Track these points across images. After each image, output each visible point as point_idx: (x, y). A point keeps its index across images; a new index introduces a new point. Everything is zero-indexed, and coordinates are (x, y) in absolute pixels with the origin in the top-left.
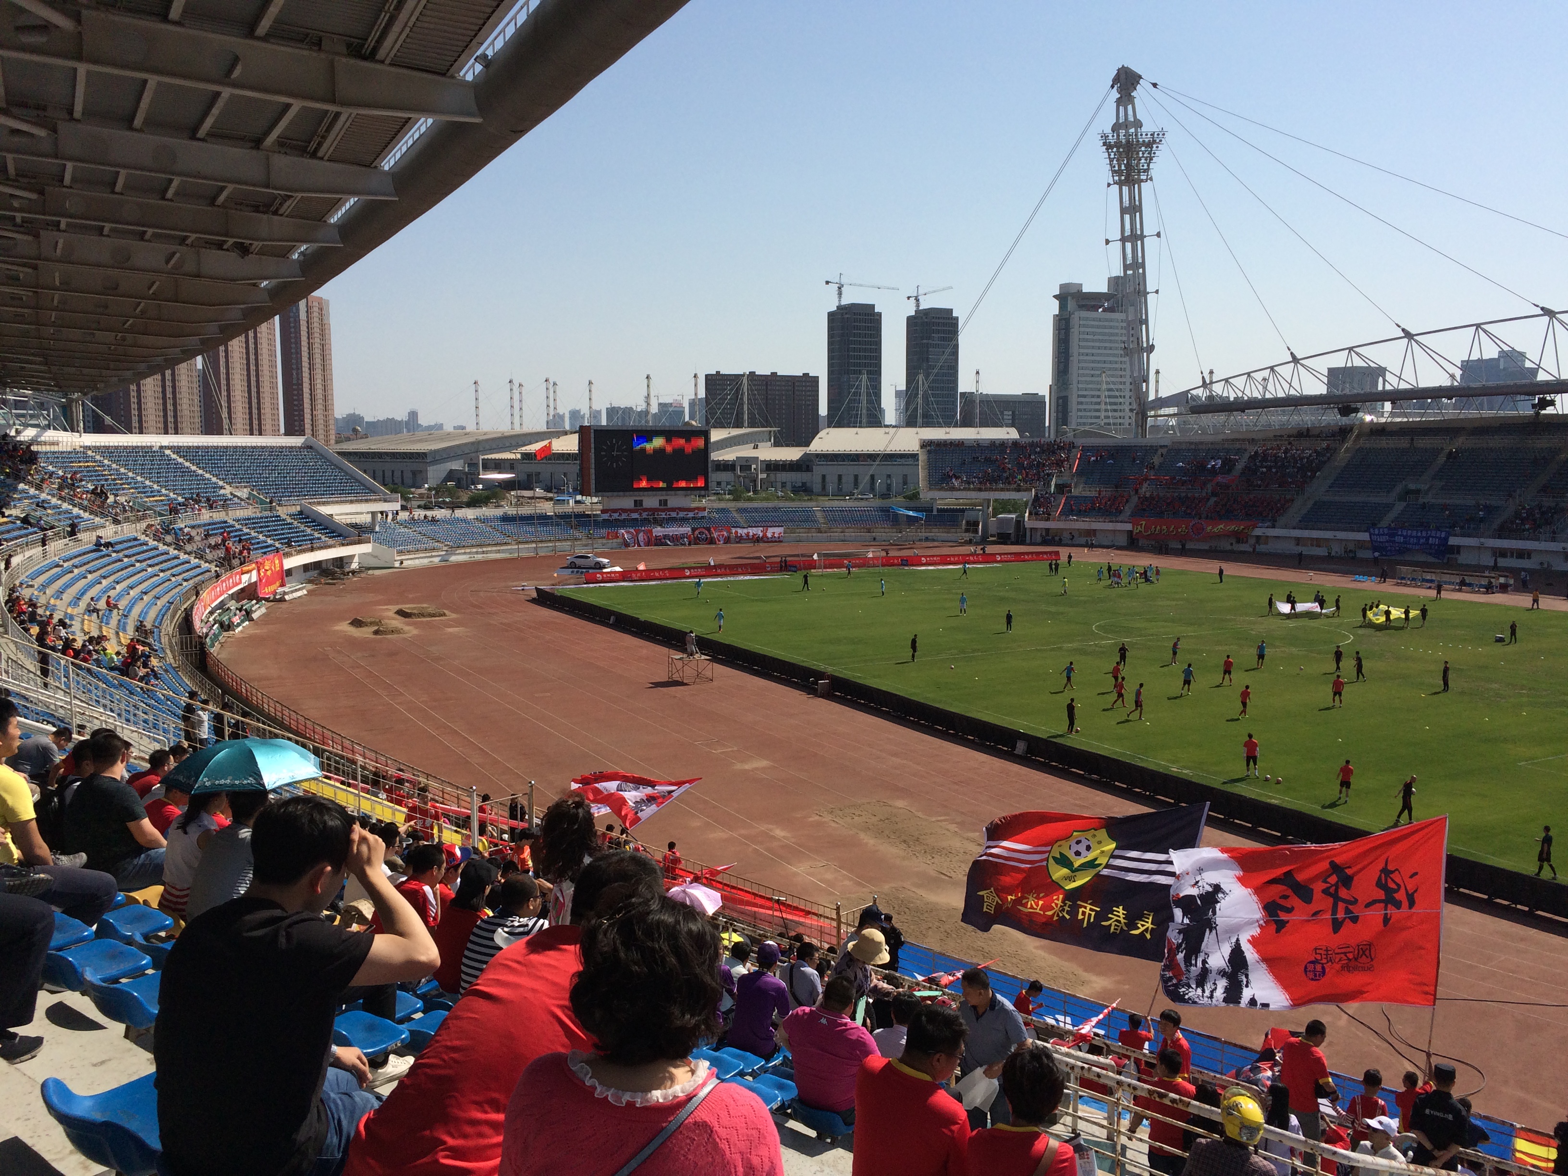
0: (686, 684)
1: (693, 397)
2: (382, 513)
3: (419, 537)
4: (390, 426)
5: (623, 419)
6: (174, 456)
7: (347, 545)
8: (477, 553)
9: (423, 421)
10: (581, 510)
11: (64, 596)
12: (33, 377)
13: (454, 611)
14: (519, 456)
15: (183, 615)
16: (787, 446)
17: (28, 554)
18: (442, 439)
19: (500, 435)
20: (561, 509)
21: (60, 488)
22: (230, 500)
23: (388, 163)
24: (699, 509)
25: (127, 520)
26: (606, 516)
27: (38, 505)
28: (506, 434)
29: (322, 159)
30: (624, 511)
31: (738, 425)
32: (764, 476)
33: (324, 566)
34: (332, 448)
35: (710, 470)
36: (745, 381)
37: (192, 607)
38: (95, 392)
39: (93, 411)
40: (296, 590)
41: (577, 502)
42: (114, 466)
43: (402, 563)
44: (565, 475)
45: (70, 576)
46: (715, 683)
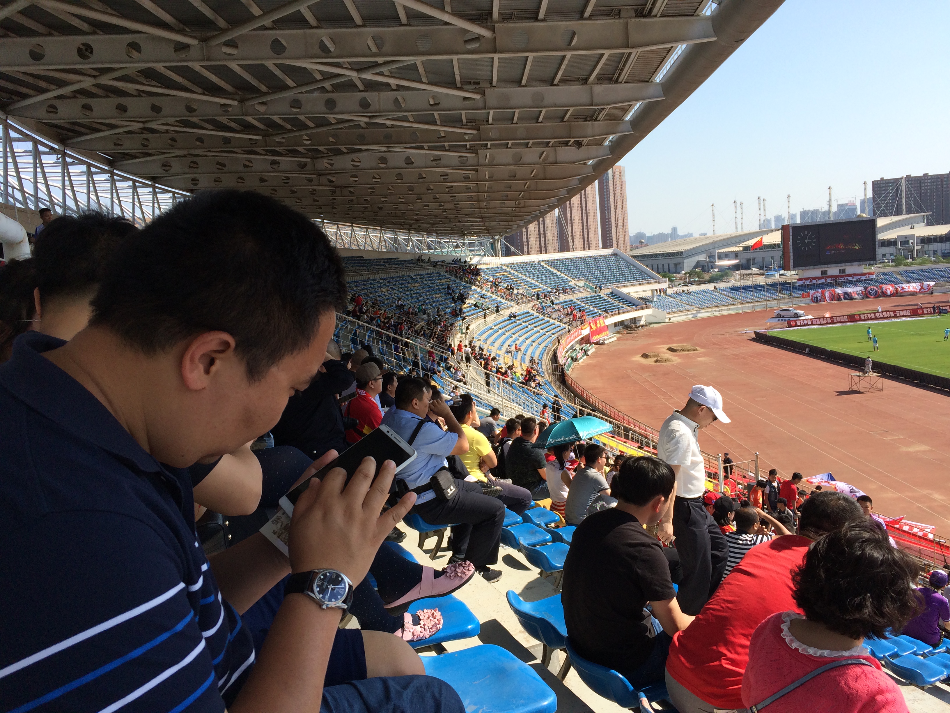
0: (862, 393)
1: (863, 198)
2: (656, 290)
3: (680, 303)
4: (661, 238)
5: (812, 218)
6: (545, 266)
7: (638, 310)
8: (715, 311)
9: (680, 232)
10: (783, 280)
11: (495, 344)
12: (477, 229)
13: (702, 347)
14: (741, 249)
15: (553, 353)
16: (938, 224)
17: (478, 323)
18: (692, 243)
19: (728, 236)
20: (770, 280)
21: (491, 288)
22: (575, 288)
23: (659, 78)
24: (869, 274)
25: (524, 302)
26: (801, 283)
27: (481, 297)
28: (732, 236)
29: (621, 83)
30: (814, 278)
31: (898, 213)
32: (920, 247)
33: (625, 323)
34: (628, 254)
35: (877, 246)
36: (903, 182)
37: (557, 349)
38: (506, 235)
39: (505, 245)
40: (611, 338)
41: (781, 275)
42: (516, 273)
43: (670, 319)
44: (772, 258)
45: (498, 334)
46: (884, 392)
